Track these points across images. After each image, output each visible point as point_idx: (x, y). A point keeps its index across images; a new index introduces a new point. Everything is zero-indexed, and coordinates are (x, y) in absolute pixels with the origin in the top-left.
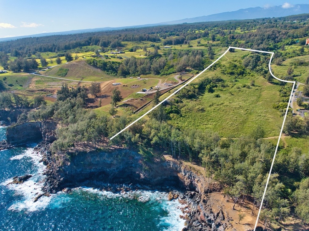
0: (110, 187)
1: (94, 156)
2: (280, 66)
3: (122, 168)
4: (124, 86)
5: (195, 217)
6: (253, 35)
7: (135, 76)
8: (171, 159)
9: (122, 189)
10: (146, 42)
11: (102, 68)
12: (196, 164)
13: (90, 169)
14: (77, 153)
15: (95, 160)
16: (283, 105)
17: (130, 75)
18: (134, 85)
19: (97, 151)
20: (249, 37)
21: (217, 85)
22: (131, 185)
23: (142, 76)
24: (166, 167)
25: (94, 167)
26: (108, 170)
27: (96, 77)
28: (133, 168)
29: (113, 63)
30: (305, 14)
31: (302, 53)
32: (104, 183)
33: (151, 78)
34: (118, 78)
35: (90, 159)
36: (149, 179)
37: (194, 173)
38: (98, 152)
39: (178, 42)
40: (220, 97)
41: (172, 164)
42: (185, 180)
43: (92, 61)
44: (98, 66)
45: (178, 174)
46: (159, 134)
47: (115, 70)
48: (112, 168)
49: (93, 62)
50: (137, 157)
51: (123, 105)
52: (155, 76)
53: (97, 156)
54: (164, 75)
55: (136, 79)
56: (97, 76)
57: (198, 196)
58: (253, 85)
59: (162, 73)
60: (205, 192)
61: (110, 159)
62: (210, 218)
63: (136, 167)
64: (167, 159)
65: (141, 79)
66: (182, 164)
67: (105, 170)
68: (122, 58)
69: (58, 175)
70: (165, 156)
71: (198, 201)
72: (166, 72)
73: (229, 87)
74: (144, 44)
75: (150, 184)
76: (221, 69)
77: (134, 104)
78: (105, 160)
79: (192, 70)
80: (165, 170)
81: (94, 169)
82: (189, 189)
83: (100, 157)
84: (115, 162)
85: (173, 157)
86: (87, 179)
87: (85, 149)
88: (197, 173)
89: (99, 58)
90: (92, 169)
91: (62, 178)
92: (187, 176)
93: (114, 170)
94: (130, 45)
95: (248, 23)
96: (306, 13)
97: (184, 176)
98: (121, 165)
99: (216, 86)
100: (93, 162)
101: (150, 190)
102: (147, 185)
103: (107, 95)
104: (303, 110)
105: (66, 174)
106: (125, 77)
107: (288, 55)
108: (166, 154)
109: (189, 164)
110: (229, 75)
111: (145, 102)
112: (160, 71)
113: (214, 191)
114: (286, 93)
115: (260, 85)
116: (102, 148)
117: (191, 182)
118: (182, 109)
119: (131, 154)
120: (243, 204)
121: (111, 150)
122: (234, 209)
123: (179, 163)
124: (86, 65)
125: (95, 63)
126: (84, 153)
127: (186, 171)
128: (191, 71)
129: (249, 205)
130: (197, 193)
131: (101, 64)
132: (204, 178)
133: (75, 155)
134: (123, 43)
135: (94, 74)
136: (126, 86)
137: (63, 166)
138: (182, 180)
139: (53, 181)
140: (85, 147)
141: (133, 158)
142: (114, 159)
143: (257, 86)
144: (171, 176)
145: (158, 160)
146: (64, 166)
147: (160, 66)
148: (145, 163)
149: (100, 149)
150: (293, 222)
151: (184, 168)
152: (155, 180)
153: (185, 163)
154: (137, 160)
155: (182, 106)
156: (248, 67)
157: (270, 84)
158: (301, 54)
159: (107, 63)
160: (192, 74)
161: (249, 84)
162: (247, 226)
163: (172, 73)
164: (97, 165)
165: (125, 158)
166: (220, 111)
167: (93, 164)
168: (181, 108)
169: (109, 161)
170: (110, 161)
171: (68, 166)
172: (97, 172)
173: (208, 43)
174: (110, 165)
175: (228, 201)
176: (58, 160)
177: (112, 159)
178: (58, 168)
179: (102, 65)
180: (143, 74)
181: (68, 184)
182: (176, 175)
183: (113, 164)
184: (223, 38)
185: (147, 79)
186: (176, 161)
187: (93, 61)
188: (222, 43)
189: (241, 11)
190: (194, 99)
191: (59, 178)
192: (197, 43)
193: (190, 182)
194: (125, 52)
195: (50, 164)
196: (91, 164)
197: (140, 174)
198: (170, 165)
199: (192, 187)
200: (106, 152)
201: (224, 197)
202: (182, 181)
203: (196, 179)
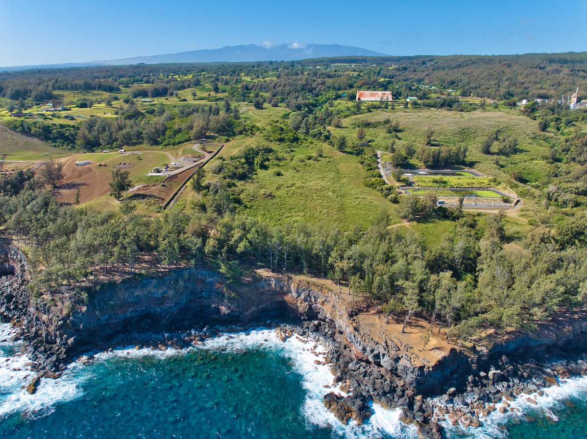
0: (170, 339)
1: (132, 287)
2: (340, 129)
3: (184, 302)
4: (100, 165)
5: (347, 357)
6: (280, 86)
7: (112, 149)
8: (271, 274)
9: (192, 338)
10: (99, 93)
11: (42, 137)
12: (314, 277)
13: (125, 314)
14: (98, 287)
15: (133, 294)
16: (378, 181)
17: (101, 147)
18: (121, 164)
19: (135, 279)
20: (274, 88)
21: (269, 157)
22: (207, 330)
23: (125, 147)
24: (264, 288)
25: (131, 309)
26: (159, 310)
27: (31, 153)
28: (203, 299)
29: (62, 126)
30: (325, 58)
31: (359, 111)
32: (154, 333)
33: (145, 150)
34: (78, 152)
35: (123, 295)
36: (237, 314)
37: (315, 291)
38: (137, 280)
39: (158, 93)
40: (282, 175)
41: (274, 282)
42: (299, 304)
43: (18, 124)
44: (32, 132)
45: (285, 296)
46: (249, 236)
47: (69, 139)
48: (166, 305)
49: (22, 125)
50: (210, 279)
51: (133, 196)
52: (151, 147)
53: (136, 287)
54: (169, 144)
55: (117, 154)
56: (34, 150)
57: (327, 326)
58: (321, 156)
59: (166, 142)
60: (349, 315)
61: (161, 289)
62: (378, 352)
63: (209, 297)
64: (264, 274)
65: (128, 153)
66: (291, 279)
67: (152, 311)
68: (75, 118)
69: (60, 333)
70: (258, 271)
71: (330, 333)
72: (172, 141)
73: (286, 160)
74: (94, 95)
75: (239, 321)
76: (262, 135)
77: (155, 194)
78: (152, 293)
79: (217, 137)
80: (263, 293)
81: (131, 311)
82: (306, 318)
83: (141, 288)
84: (171, 293)
85: (273, 271)
86: (117, 333)
87: (111, 277)
88: (322, 290)
89: (30, 118)
90: (128, 312)
91: (72, 339)
92: (302, 297)
93: (171, 307)
94: (70, 97)
95: (253, 67)
96: (327, 56)
97: (297, 298)
98: (184, 297)
99: (268, 160)
100: (129, 300)
101: (241, 331)
102: (235, 323)
103: (76, 183)
104: (404, 186)
105: (78, 330)
106: (94, 151)
107: (342, 114)
108: (260, 267)
109: (304, 278)
110: (278, 143)
111: (171, 189)
112: (158, 139)
113: (359, 311)
114: (370, 165)
115: (329, 156)
116: (143, 272)
117: (310, 306)
118: (241, 195)
119: (199, 276)
120: (411, 322)
121: (162, 272)
122: (404, 332)
123: (286, 279)
124: (6, 131)
125: (26, 127)
126: (112, 284)
127: (300, 290)
128: (215, 138)
129: (419, 322)
130: (322, 323)
131: (39, 128)
132: (338, 295)
133: (96, 291)
134: (55, 93)
135: (26, 147)
136: (105, 166)
137: (71, 314)
138: (294, 305)
139: (50, 349)
140: (110, 274)
141: (203, 281)
142: (169, 288)
143: (326, 157)
144: (271, 303)
145: (248, 279)
146: (73, 315)
147: (157, 131)
148: (229, 287)
149: (140, 275)
150: (483, 335)
151: (296, 285)
152: (248, 313)
153: (297, 278)
154: (211, 284)
155: (239, 191)
156: (299, 131)
157: (342, 153)
158: (357, 113)
159: (49, 127)
160: (219, 141)
161: (314, 155)
162: (438, 352)
163: (183, 142)
164: (136, 303)
165: (189, 285)
166: (297, 195)
167: (128, 303)
168: (239, 195)
169: (159, 293)
170: (161, 293)
171: (83, 314)
172: (137, 317)
173: (210, 95)
174: (163, 299)
175: (388, 322)
176: (56, 305)
177: (164, 288)
178: (60, 320)
179: (41, 130)
180: (128, 144)
181: (83, 349)
182: (281, 300)
183: (168, 298)
184: (232, 89)
185: (139, 153)
186: (280, 276)
187: (20, 123)
188: (233, 96)
189: (227, 49)
190: (250, 181)
191: (64, 339)
192: (191, 94)
193: (308, 306)
194: (72, 109)
195: (17, 318)
196: (125, 304)
197: (220, 307)
198: (270, 285)
199: (312, 314)
200: (153, 278)
201: (378, 317)
202: (293, 307)
203: (319, 300)
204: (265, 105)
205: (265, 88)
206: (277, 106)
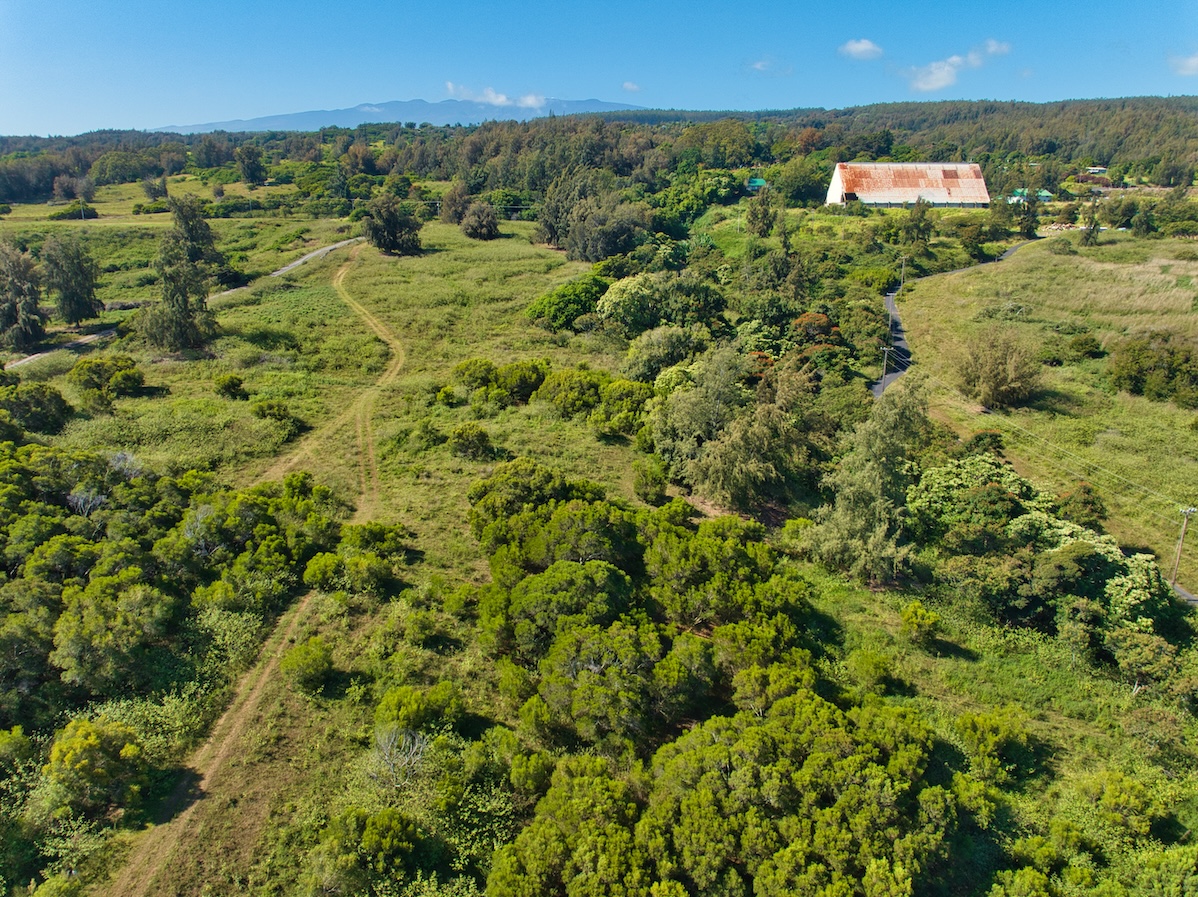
173: (221, 194)
188: (306, 195)
204: (431, 232)
205: (438, 164)
206: (492, 234)
